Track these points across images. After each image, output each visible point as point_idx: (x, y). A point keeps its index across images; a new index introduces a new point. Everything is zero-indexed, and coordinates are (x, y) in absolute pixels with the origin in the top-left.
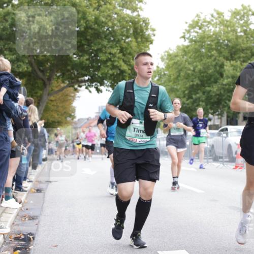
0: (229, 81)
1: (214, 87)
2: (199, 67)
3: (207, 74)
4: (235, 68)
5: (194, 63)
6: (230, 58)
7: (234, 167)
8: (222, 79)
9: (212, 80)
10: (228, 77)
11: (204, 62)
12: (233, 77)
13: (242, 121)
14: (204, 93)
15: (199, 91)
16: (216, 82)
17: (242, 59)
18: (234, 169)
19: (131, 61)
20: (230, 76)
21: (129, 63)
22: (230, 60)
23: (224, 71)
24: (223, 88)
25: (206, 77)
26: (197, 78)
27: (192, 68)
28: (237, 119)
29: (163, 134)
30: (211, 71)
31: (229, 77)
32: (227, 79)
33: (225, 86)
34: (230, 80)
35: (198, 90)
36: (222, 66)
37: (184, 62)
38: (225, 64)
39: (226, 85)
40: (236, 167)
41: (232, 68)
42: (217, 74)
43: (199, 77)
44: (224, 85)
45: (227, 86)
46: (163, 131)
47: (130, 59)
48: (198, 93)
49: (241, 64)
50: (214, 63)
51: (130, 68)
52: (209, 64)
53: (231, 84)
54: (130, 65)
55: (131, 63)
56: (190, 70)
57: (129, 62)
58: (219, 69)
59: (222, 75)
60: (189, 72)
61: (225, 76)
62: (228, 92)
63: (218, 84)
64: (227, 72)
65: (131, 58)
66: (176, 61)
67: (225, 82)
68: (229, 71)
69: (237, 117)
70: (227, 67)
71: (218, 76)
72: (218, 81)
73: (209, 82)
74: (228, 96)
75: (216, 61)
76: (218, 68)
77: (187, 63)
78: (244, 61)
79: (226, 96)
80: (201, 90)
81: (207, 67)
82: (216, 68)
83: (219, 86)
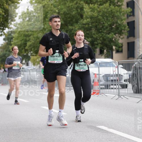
0: (88, 21)
1: (76, 26)
2: (64, 10)
3: (71, 15)
4: (93, 10)
5: (59, 6)
6: (89, 2)
7: (92, 93)
8: (82, 20)
9: (74, 20)
10: (87, 18)
11: (67, 5)
12: (91, 18)
14: (67, 31)
16: (77, 22)
17: (99, 3)
19: (5, 5)
20: (89, 17)
22: (89, 4)
23: (84, 13)
27: (57, 11)
28: (95, 53)
29: (33, 66)
30: (74, 13)
31: (88, 18)
33: (84, 26)
34: (89, 20)
36: (82, 9)
38: (85, 6)
39: (85, 24)
40: (94, 93)
41: (90, 10)
45: (87, 26)
47: (4, 3)
49: (98, 7)
50: (76, 6)
51: (4, 11)
52: (73, 7)
53: (90, 24)
54: (4, 8)
56: (55, 12)
57: (3, 5)
59: (82, 16)
60: (55, 14)
61: (84, 16)
63: (79, 23)
64: (86, 13)
65: (5, 3)
67: (85, 21)
68: (88, 12)
69: (94, 51)
70: (87, 9)
71: (79, 17)
72: (79, 21)
73: (71, 22)
75: (78, 5)
76: (79, 11)
77: (52, 6)
78: (100, 5)
81: (70, 9)
82: (77, 10)
83: (80, 25)
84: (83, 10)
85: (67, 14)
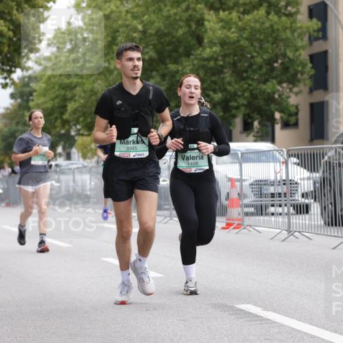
0: (215, 52)
1: (186, 64)
2: (157, 25)
3: (173, 37)
4: (227, 24)
5: (144, 15)
6: (217, 5)
7: (224, 225)
8: (201, 49)
9: (181, 50)
10: (212, 44)
11: (165, 13)
12: (223, 43)
13: (241, 133)
14: (163, 76)
15: (154, 73)
16: (188, 54)
17: (242, 9)
18: (223, 228)
19: (15, 12)
20: (216, 41)
21: (9, 18)
22: (216, 10)
23: (206, 31)
24: (203, 66)
25: (169, 44)
26: (151, 47)
27: (140, 27)
28: (231, 128)
29: (81, 159)
30: (180, 32)
31: (215, 44)
32: (211, 48)
33: (205, 63)
34: (216, 49)
35: (152, 71)
36: (200, 22)
37: (124, 14)
38: (207, 17)
39: (208, 60)
40: (229, 225)
41: (220, 24)
42: (190, 39)
43: (154, 45)
44: (204, 60)
45: (212, 64)
46: (80, 154)
47: (12, 8)
48: (152, 77)
49: (239, 17)
50: (186, 15)
51: (11, 27)
52: (178, 18)
53: (220, 58)
54: (12, 21)
55: (14, 17)
56: (135, 30)
57: (10, 14)
58: (196, 28)
59: (200, 41)
60: (135, 35)
61: (206, 41)
62: (214, 74)
63: (192, 57)
64: (210, 33)
65: (15, 7)
66: (107, 12)
67: (207, 52)
68: (214, 31)
69: (230, 124)
70: (211, 23)
71: (193, 42)
72: (192, 52)
73: (175, 54)
74: (212, 81)
75: (190, 12)
76: (194, 26)
77: (129, 16)
78: (244, 13)
79: (209, 82)
80: (157, 71)
81: (171, 22)
82: (190, 26)
83: (196, 62)
84: (203, 25)
85: (166, 35)
